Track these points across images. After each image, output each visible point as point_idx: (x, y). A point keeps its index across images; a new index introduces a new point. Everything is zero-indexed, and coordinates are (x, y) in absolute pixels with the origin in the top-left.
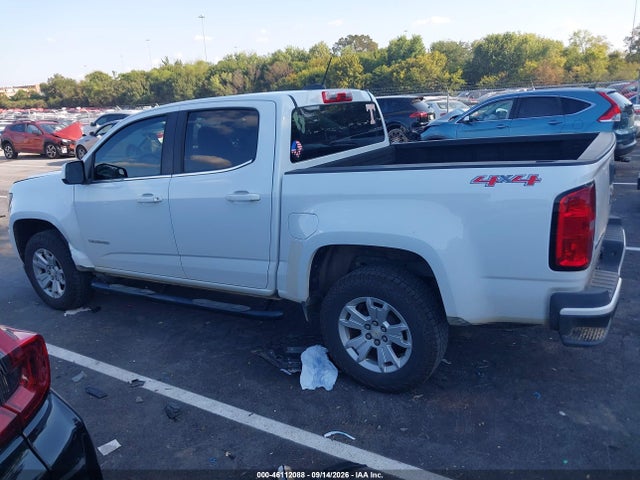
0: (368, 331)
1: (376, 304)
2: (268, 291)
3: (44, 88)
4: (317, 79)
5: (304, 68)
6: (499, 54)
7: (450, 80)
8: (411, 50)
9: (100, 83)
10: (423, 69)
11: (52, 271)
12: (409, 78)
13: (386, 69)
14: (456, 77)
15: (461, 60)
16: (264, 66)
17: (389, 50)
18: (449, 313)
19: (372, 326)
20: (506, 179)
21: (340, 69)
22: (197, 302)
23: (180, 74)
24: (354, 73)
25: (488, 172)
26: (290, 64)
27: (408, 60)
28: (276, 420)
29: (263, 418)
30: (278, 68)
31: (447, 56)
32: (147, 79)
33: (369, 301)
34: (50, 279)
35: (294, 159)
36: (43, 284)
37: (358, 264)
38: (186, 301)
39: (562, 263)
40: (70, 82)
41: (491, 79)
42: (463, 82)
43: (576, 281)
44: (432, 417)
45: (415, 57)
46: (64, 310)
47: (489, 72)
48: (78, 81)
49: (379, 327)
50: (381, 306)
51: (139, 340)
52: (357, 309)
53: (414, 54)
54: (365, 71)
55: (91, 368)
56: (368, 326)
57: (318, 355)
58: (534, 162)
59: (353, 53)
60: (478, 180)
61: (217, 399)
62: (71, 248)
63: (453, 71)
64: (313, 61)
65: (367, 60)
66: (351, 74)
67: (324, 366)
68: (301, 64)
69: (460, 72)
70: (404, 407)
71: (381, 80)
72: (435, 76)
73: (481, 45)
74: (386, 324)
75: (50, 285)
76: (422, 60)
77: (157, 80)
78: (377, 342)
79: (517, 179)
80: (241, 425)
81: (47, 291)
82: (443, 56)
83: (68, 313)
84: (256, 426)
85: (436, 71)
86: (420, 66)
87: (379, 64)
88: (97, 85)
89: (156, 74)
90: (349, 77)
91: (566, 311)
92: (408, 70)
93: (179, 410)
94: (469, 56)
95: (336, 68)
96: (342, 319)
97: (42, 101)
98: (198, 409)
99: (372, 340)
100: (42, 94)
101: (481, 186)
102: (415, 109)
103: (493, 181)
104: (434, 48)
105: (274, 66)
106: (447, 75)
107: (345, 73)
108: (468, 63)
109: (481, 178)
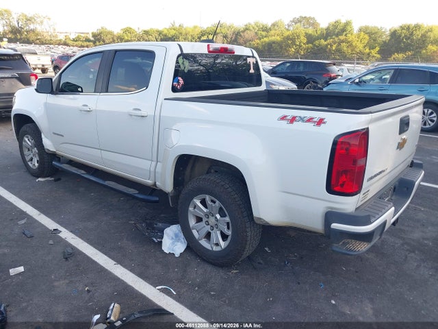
0: (207, 219)
1: (212, 201)
2: (150, 182)
3: (94, 36)
4: (273, 45)
5: (265, 37)
6: (409, 38)
7: (369, 54)
8: (343, 30)
9: (129, 34)
10: (350, 45)
11: (33, 150)
12: (339, 51)
13: (323, 42)
14: (374, 52)
15: (380, 40)
16: (239, 33)
17: (327, 29)
18: (255, 214)
19: (210, 216)
20: (302, 119)
21: (291, 39)
22: (107, 183)
23: (181, 33)
24: (300, 43)
25: (291, 113)
26: (256, 33)
27: (340, 37)
28: (131, 271)
29: (123, 268)
30: (248, 35)
31: (370, 36)
32: (159, 35)
33: (208, 198)
34: (32, 156)
35: (174, 89)
36: (28, 159)
37: (212, 171)
38: (101, 182)
39: (336, 189)
40: (110, 33)
41: (401, 56)
42: (378, 56)
43: (348, 204)
44: (237, 288)
45: (346, 35)
46: (38, 177)
47: (399, 50)
48: (115, 33)
49: (214, 218)
50: (214, 202)
51: (73, 204)
52: (201, 202)
53: (345, 33)
54: (308, 43)
55: (34, 217)
56: (207, 215)
57: (177, 232)
58: (326, 108)
59: (301, 29)
60: (283, 118)
61: (100, 250)
62: (43, 136)
63: (372, 48)
64: (272, 32)
65: (310, 35)
66: (298, 44)
67: (179, 239)
68: (264, 33)
69: (378, 49)
70: (221, 277)
71: (319, 50)
72: (358, 50)
73: (396, 31)
74: (218, 216)
75: (31, 160)
76: (350, 38)
77: (166, 36)
78: (212, 228)
79: (310, 120)
80: (107, 270)
81: (29, 163)
82: (367, 37)
83: (40, 179)
84: (116, 274)
85: (360, 46)
86: (349, 42)
87: (318, 38)
88: (127, 36)
89: (165, 32)
90: (296, 45)
91: (335, 226)
92: (339, 44)
93: (71, 254)
94: (386, 37)
95: (288, 38)
96: (191, 209)
97: (91, 43)
98: (85, 255)
99: (209, 226)
100: (92, 39)
101: (284, 122)
102: (328, 71)
103: (293, 120)
104: (360, 30)
105: (245, 34)
106: (367, 50)
107: (294, 43)
108: (385, 42)
109: (285, 116)
